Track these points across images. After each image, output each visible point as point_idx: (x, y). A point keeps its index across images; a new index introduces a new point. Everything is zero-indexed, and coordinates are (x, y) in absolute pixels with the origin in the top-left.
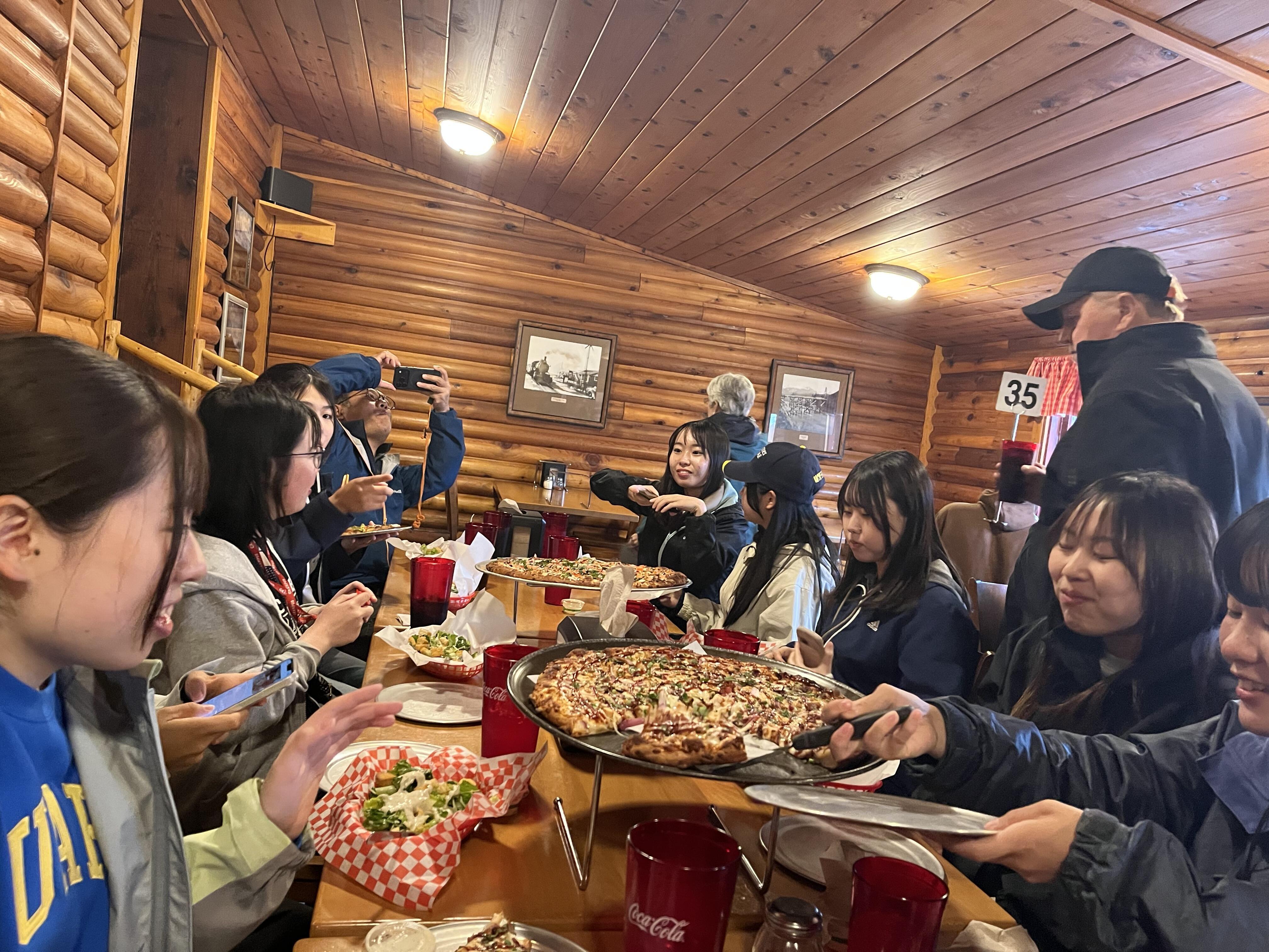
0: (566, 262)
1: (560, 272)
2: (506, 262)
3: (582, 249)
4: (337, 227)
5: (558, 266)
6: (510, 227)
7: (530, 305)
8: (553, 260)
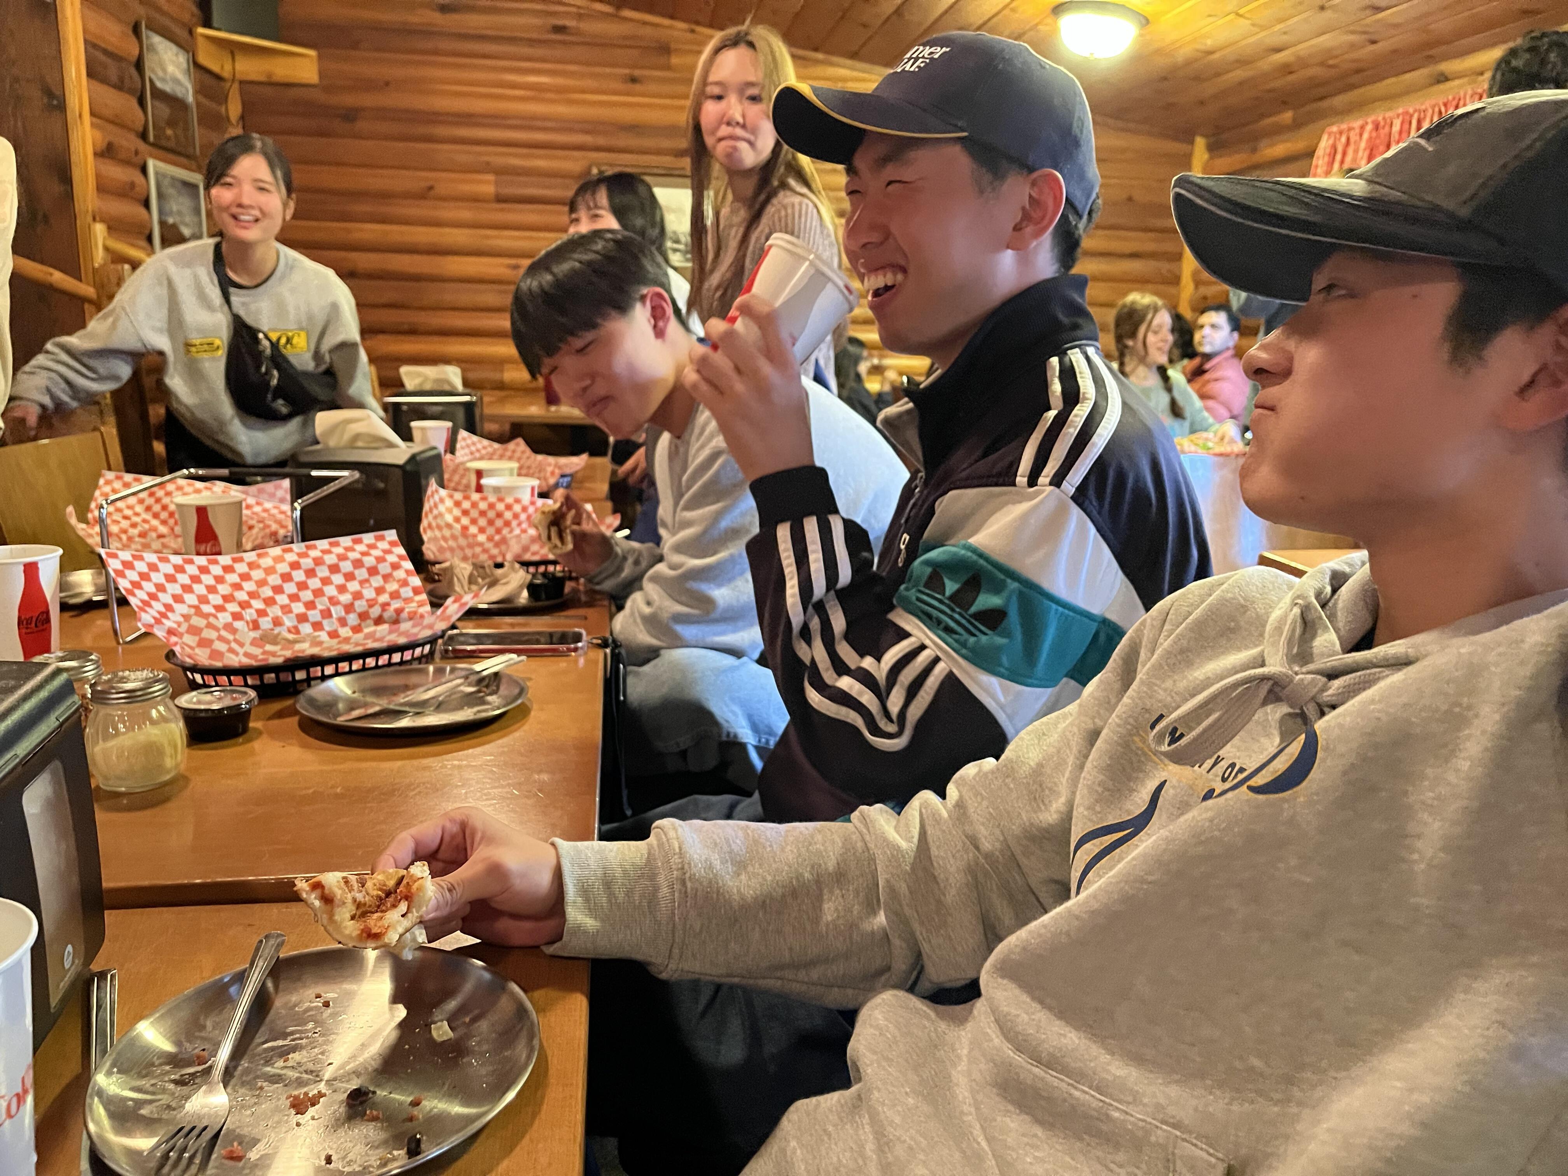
0: (647, 73)
1: (637, 87)
2: (560, 81)
3: (664, 49)
4: (320, 57)
5: (634, 80)
6: (559, 29)
7: (601, 141)
8: (627, 71)
